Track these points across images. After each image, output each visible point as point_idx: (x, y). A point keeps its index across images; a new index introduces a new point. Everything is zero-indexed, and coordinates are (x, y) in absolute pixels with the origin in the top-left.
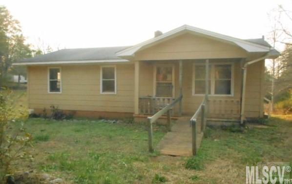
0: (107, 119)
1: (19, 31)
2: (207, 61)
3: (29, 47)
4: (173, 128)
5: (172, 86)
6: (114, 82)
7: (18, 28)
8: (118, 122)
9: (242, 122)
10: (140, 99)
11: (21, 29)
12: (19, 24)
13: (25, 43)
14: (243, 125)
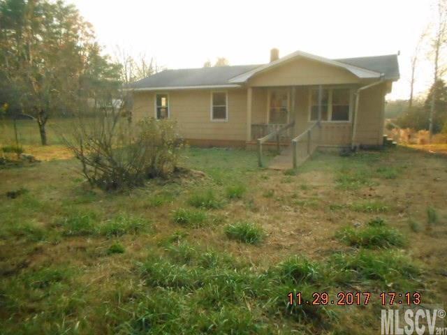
0: (219, 147)
1: (92, 38)
2: (320, 87)
3: (106, 60)
4: (282, 153)
5: (287, 112)
6: (224, 108)
7: (90, 33)
8: (231, 149)
9: (353, 148)
10: (253, 126)
11: (95, 35)
12: (92, 28)
13: (101, 54)
14: (354, 151)
